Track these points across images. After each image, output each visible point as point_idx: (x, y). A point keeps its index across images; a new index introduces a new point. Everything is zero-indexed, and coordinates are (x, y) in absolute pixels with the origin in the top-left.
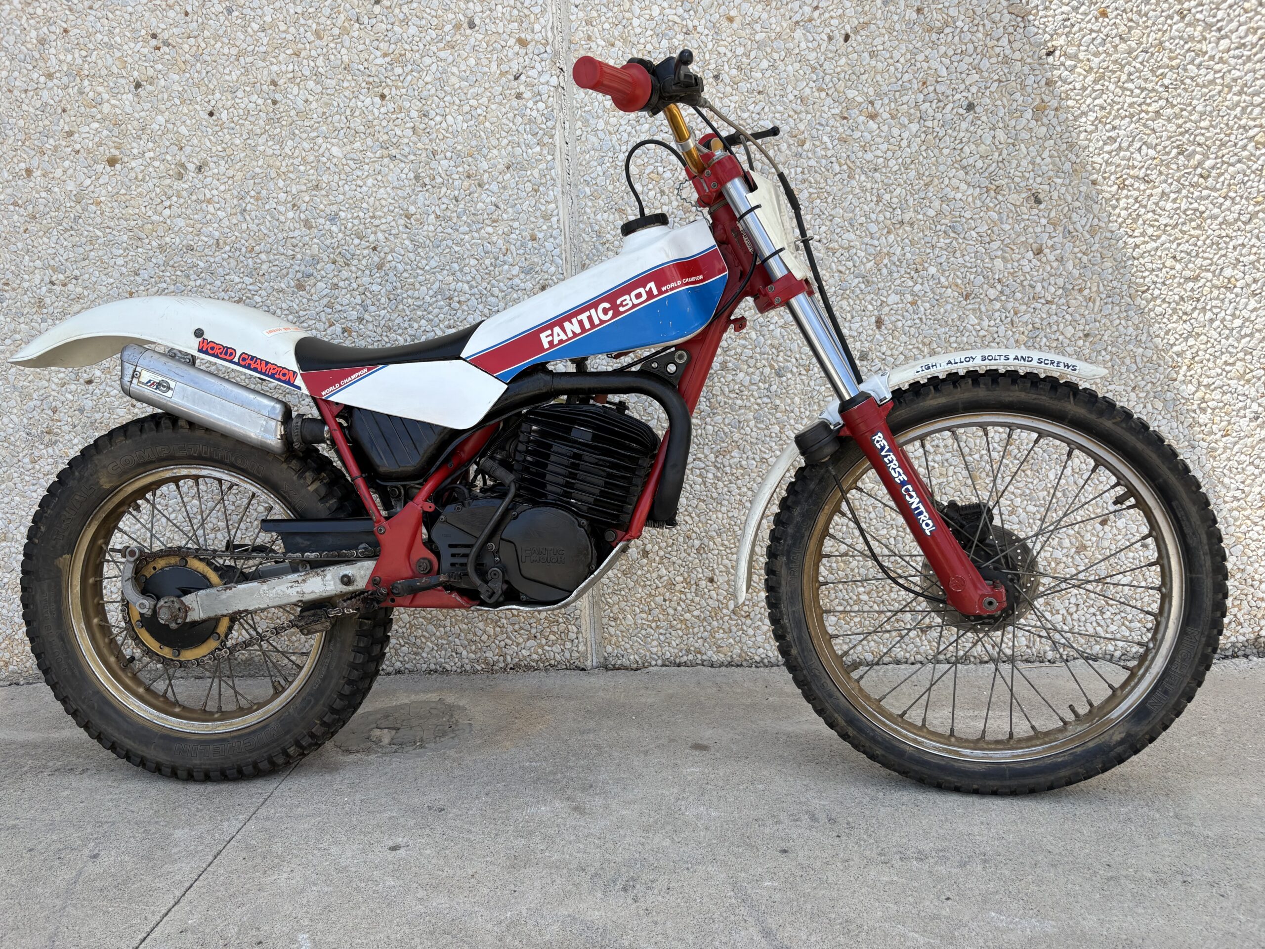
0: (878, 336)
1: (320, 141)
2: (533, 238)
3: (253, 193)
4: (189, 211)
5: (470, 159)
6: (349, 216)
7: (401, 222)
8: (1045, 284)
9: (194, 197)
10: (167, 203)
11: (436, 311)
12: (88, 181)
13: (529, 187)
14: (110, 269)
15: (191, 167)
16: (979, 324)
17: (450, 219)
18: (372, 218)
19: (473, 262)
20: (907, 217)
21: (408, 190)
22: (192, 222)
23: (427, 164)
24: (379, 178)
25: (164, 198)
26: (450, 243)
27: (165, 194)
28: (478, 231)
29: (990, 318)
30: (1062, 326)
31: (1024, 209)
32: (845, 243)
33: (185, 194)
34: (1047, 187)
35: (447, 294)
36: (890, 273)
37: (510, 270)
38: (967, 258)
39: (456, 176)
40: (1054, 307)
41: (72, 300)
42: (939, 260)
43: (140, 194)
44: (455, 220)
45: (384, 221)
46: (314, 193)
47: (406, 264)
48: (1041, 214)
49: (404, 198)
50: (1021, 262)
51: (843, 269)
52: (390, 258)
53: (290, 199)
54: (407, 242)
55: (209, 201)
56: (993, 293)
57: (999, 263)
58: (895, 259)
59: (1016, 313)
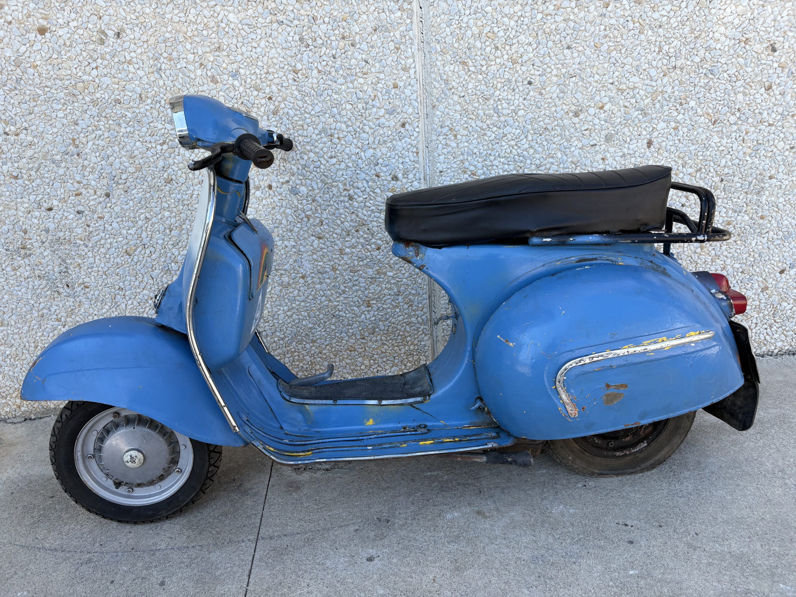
0: (648, 153)
1: (218, 8)
2: (396, 86)
3: (165, 55)
4: (113, 71)
5: (344, 23)
6: (248, 73)
7: (291, 76)
8: (770, 111)
9: (116, 60)
10: (94, 65)
11: (321, 145)
12: (23, 49)
13: (392, 46)
14: (53, 121)
15: (110, 33)
16: (720, 142)
17: (330, 73)
18: (266, 73)
19: (349, 107)
20: (679, 64)
21: (294, 50)
22: (117, 80)
23: (310, 28)
24: (271, 40)
25: (90, 61)
26: (330, 92)
27: (91, 57)
28: (352, 82)
29: (728, 137)
30: (776, 141)
31: (763, 56)
32: (631, 85)
33: (108, 57)
34: (781, 39)
35: (329, 133)
36: (662, 107)
37: (377, 112)
38: (718, 93)
39: (333, 38)
40: (773, 128)
41: (26, 146)
42: (698, 96)
43: (69, 58)
44: (333, 74)
45: (276, 76)
46: (217, 53)
47: (296, 110)
48: (774, 60)
49: (292, 57)
50: (756, 96)
51: (627, 104)
52: (282, 105)
53: (197, 59)
54: (296, 93)
55: (130, 62)
56: (733, 119)
57: (740, 97)
58: (666, 96)
59: (747, 133)
